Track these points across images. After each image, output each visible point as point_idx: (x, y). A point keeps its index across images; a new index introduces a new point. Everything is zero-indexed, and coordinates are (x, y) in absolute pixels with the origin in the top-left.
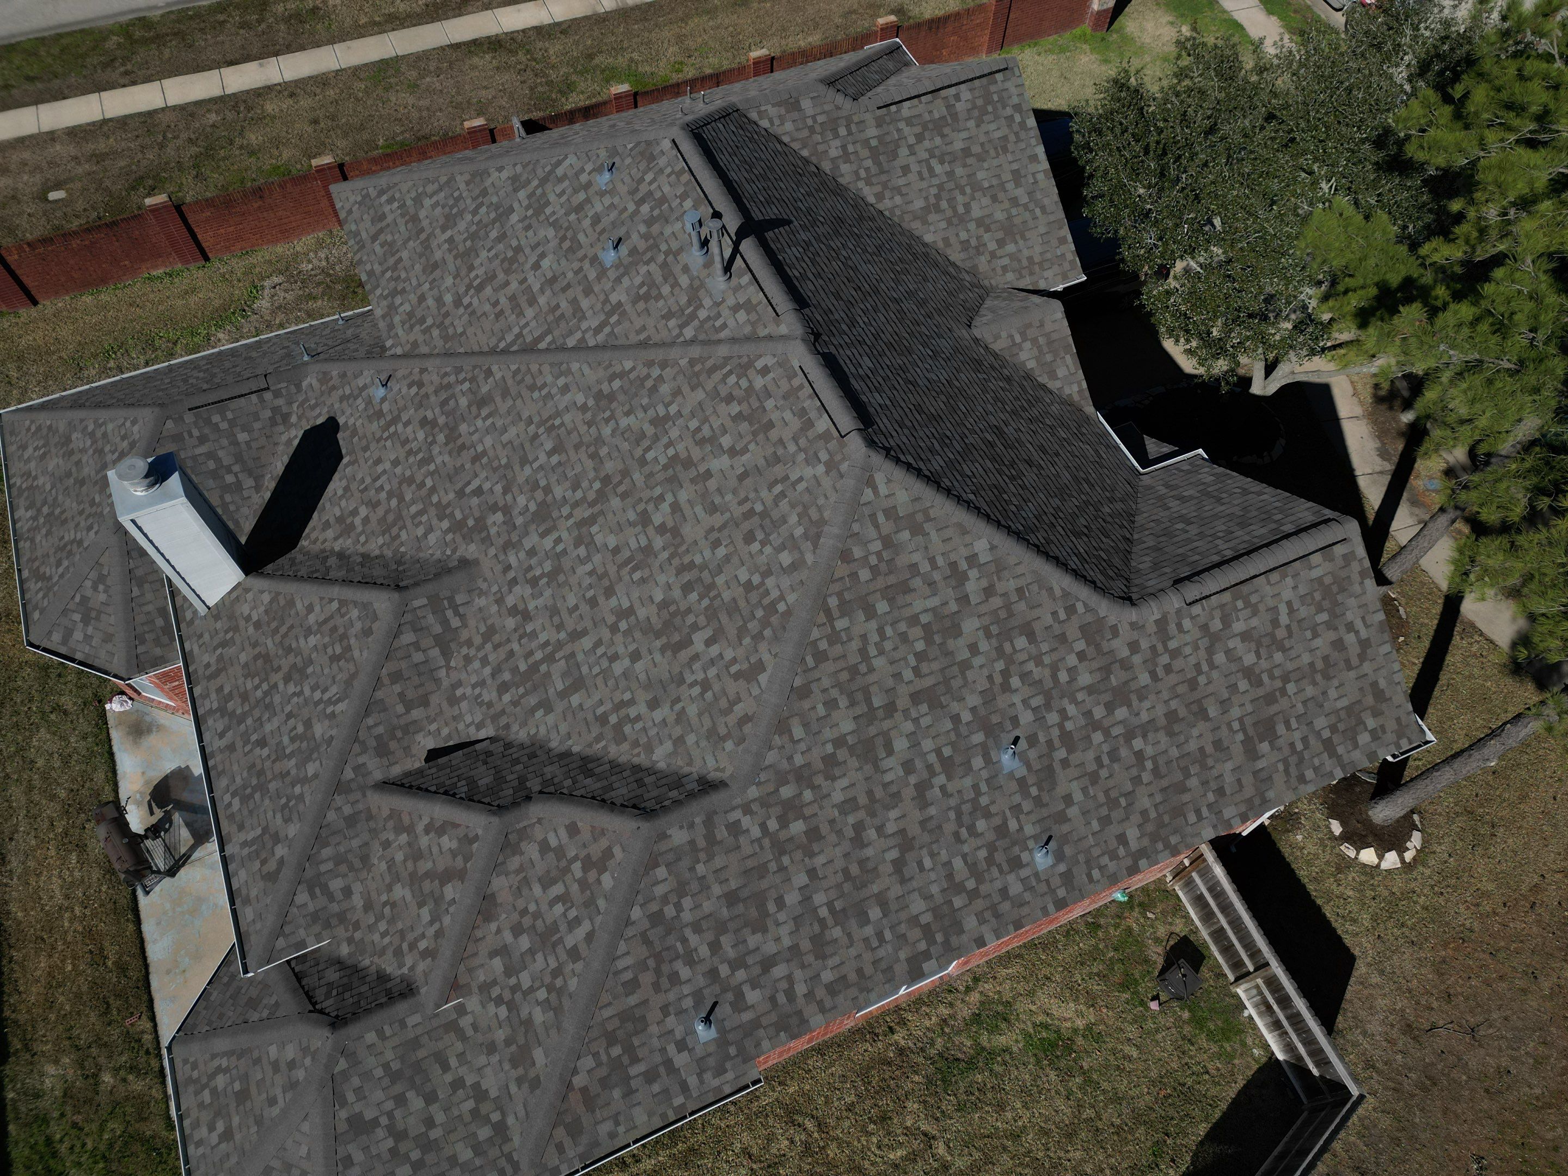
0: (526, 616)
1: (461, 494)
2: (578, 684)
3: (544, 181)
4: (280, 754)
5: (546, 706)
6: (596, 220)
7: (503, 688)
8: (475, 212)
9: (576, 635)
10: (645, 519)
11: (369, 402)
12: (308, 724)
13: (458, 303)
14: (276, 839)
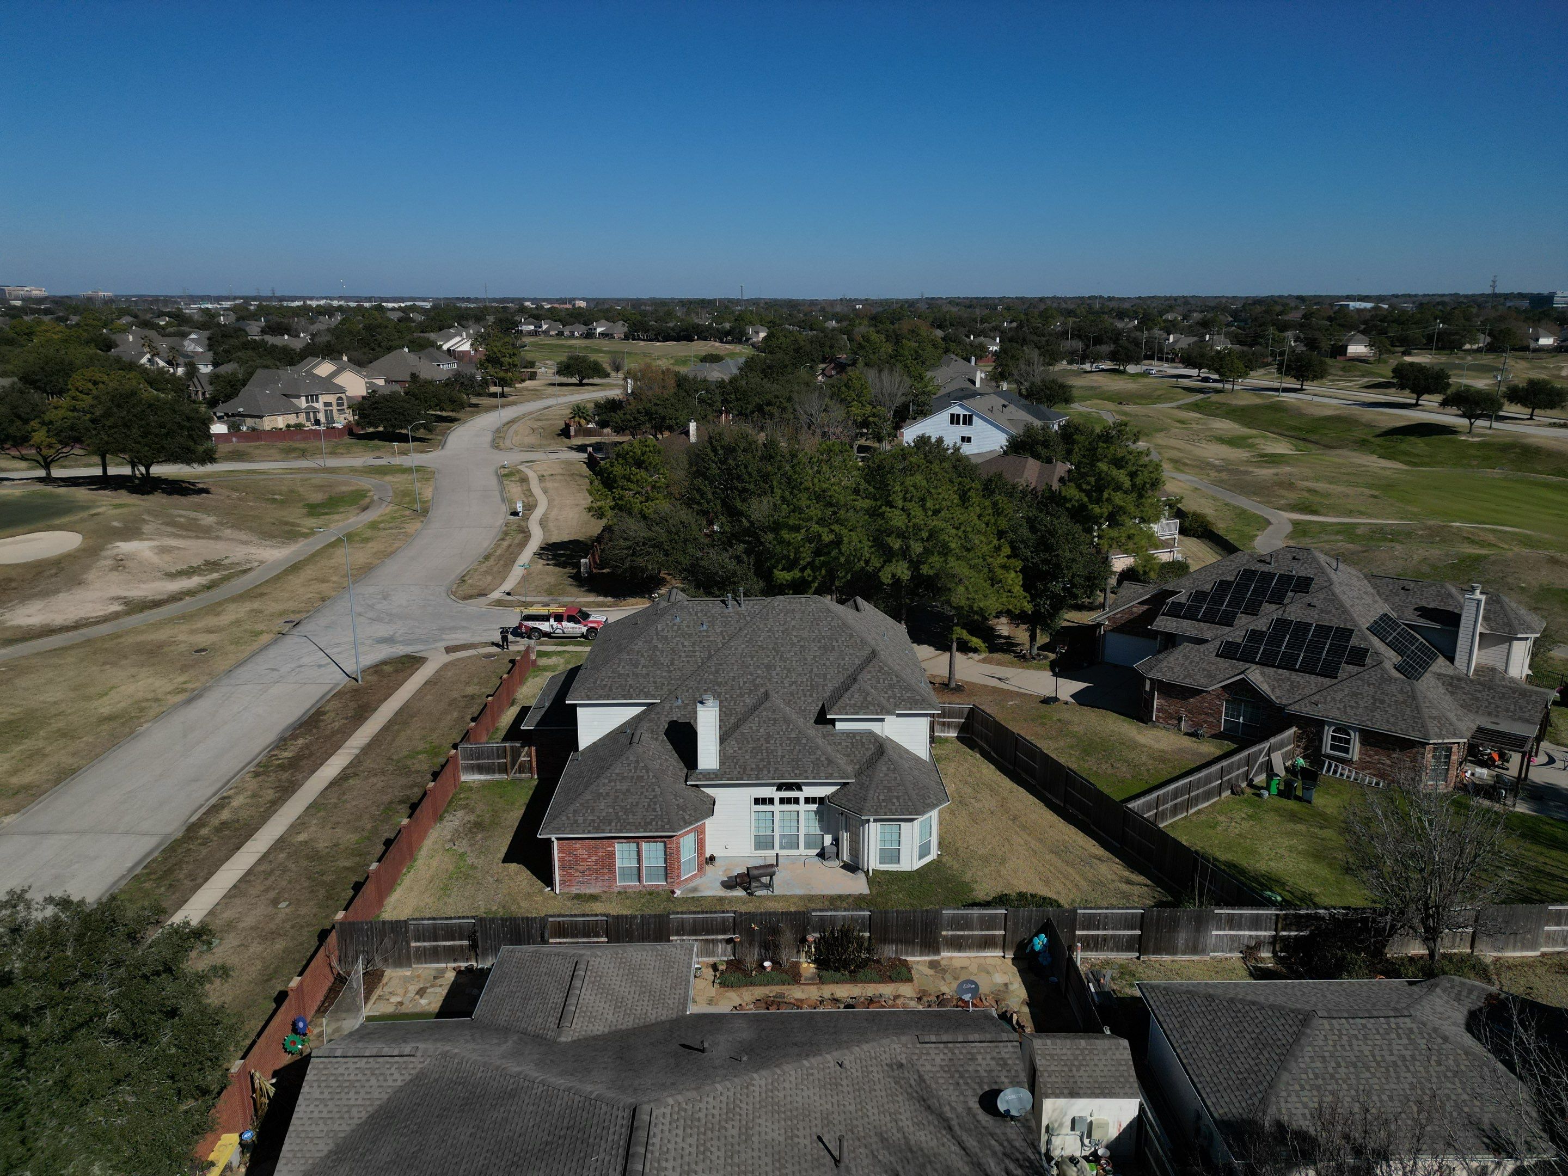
0: (795, 682)
1: (740, 688)
2: (825, 675)
3: (657, 634)
4: (791, 751)
5: (824, 686)
6: (688, 627)
7: (811, 695)
8: (642, 656)
9: (811, 671)
10: (793, 644)
11: (678, 707)
12: (789, 739)
13: (670, 672)
14: (818, 759)
